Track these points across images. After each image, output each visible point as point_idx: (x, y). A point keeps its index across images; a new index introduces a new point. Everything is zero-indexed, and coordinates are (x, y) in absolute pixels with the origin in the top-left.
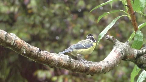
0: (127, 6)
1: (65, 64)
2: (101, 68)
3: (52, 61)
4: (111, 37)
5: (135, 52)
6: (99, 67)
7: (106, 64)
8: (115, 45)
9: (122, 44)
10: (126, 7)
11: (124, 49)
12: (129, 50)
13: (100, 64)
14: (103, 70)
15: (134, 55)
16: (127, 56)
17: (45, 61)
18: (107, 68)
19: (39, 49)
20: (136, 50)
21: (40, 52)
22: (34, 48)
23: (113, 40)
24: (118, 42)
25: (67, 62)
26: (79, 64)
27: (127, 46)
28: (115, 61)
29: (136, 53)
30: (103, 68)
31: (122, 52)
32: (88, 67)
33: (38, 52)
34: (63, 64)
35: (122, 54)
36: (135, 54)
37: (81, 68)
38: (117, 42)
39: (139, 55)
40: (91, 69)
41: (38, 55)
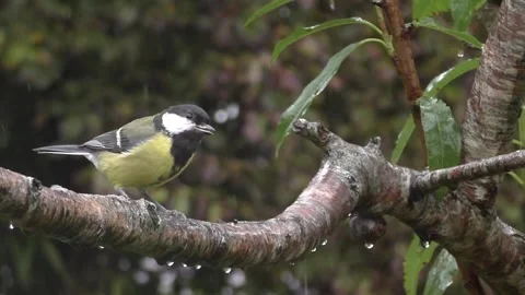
0: (379, 5)
1: (133, 232)
2: (272, 246)
3: (85, 222)
4: (314, 125)
5: (405, 179)
6: (263, 241)
7: (291, 228)
8: (327, 153)
9: (352, 152)
10: (378, 8)
11: (362, 171)
12: (379, 172)
13: (268, 228)
14: (279, 250)
15: (399, 193)
16: (375, 193)
17: (57, 223)
18: (295, 243)
19: (34, 181)
20: (407, 173)
21: (35, 194)
22: (14, 180)
23: (321, 134)
24: (338, 144)
25: (142, 224)
26: (188, 231)
27: (372, 158)
28: (328, 217)
29: (408, 183)
30: (278, 244)
31: (353, 179)
32: (223, 240)
33: (29, 193)
34: (127, 234)
35: (354, 188)
36: (403, 189)
37: (196, 248)
38: (336, 144)
39: (418, 192)
40: (234, 249)
41: (27, 204)
